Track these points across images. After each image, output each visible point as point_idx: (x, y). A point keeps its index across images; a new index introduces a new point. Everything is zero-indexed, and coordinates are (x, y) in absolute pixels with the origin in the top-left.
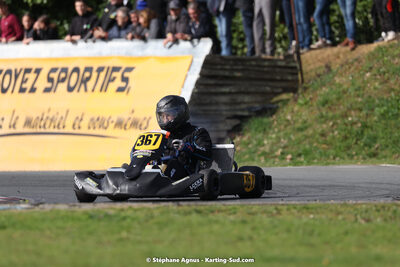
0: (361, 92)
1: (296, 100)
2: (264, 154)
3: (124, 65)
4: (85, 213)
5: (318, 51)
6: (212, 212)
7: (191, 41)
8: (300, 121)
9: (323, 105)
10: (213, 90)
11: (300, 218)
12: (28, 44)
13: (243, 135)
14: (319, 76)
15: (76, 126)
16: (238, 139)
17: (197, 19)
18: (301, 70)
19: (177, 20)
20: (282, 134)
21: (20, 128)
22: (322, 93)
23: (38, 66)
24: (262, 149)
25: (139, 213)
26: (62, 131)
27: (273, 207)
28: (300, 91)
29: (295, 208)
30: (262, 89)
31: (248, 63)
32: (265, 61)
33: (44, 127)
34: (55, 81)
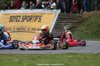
0: (97, 23)
1: (81, 24)
3: (40, 15)
9: (87, 26)
10: (61, 22)
14: (87, 18)
15: (28, 30)
20: (77, 32)
21: (16, 30)
22: (87, 23)
23: (20, 15)
26: (25, 31)
30: (73, 21)
31: (69, 15)
32: (74, 15)
33: (21, 30)
34: (24, 19)
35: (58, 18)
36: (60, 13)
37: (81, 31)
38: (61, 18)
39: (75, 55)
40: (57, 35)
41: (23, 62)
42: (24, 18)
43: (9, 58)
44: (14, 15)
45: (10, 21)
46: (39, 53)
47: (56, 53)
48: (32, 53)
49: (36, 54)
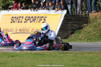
1: (88, 26)
2: (79, 39)
3: (44, 16)
4: (35, 53)
5: (93, 13)
6: (67, 53)
7: (61, 10)
8: (89, 31)
9: (95, 27)
10: (67, 23)
11: (89, 55)
12: (20, 10)
13: (74, 34)
14: (93, 20)
15: (32, 31)
16: (73, 35)
17: (63, 5)
18: (89, 18)
19: (58, 5)
20: (84, 34)
21: (18, 32)
22: (94, 24)
23: (23, 16)
24: (79, 38)
25: (48, 53)
26: (28, 32)
27: (82, 52)
28: (89, 23)
29: (87, 53)
33: (24, 31)
34: (27, 20)
35: (64, 19)
36: (65, 14)
40: (63, 36)
44: (16, 16)
45: (11, 22)
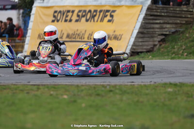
1: (191, 27)
8: (192, 37)
10: (152, 22)
13: (166, 43)
15: (89, 38)
16: (163, 45)
20: (183, 43)
21: (64, 39)
23: (74, 9)
24: (174, 50)
26: (83, 40)
30: (176, 21)
31: (169, 9)
32: (177, 8)
33: (75, 38)
34: (81, 16)
35: (146, 15)
36: (150, 5)
37: (191, 39)
38: (151, 15)
39: (181, 87)
40: (145, 47)
41: (79, 101)
42: (80, 14)
43: (52, 93)
44: (62, 9)
45: (53, 21)
46: (110, 82)
47: (142, 82)
48: (97, 84)
49: (103, 86)
